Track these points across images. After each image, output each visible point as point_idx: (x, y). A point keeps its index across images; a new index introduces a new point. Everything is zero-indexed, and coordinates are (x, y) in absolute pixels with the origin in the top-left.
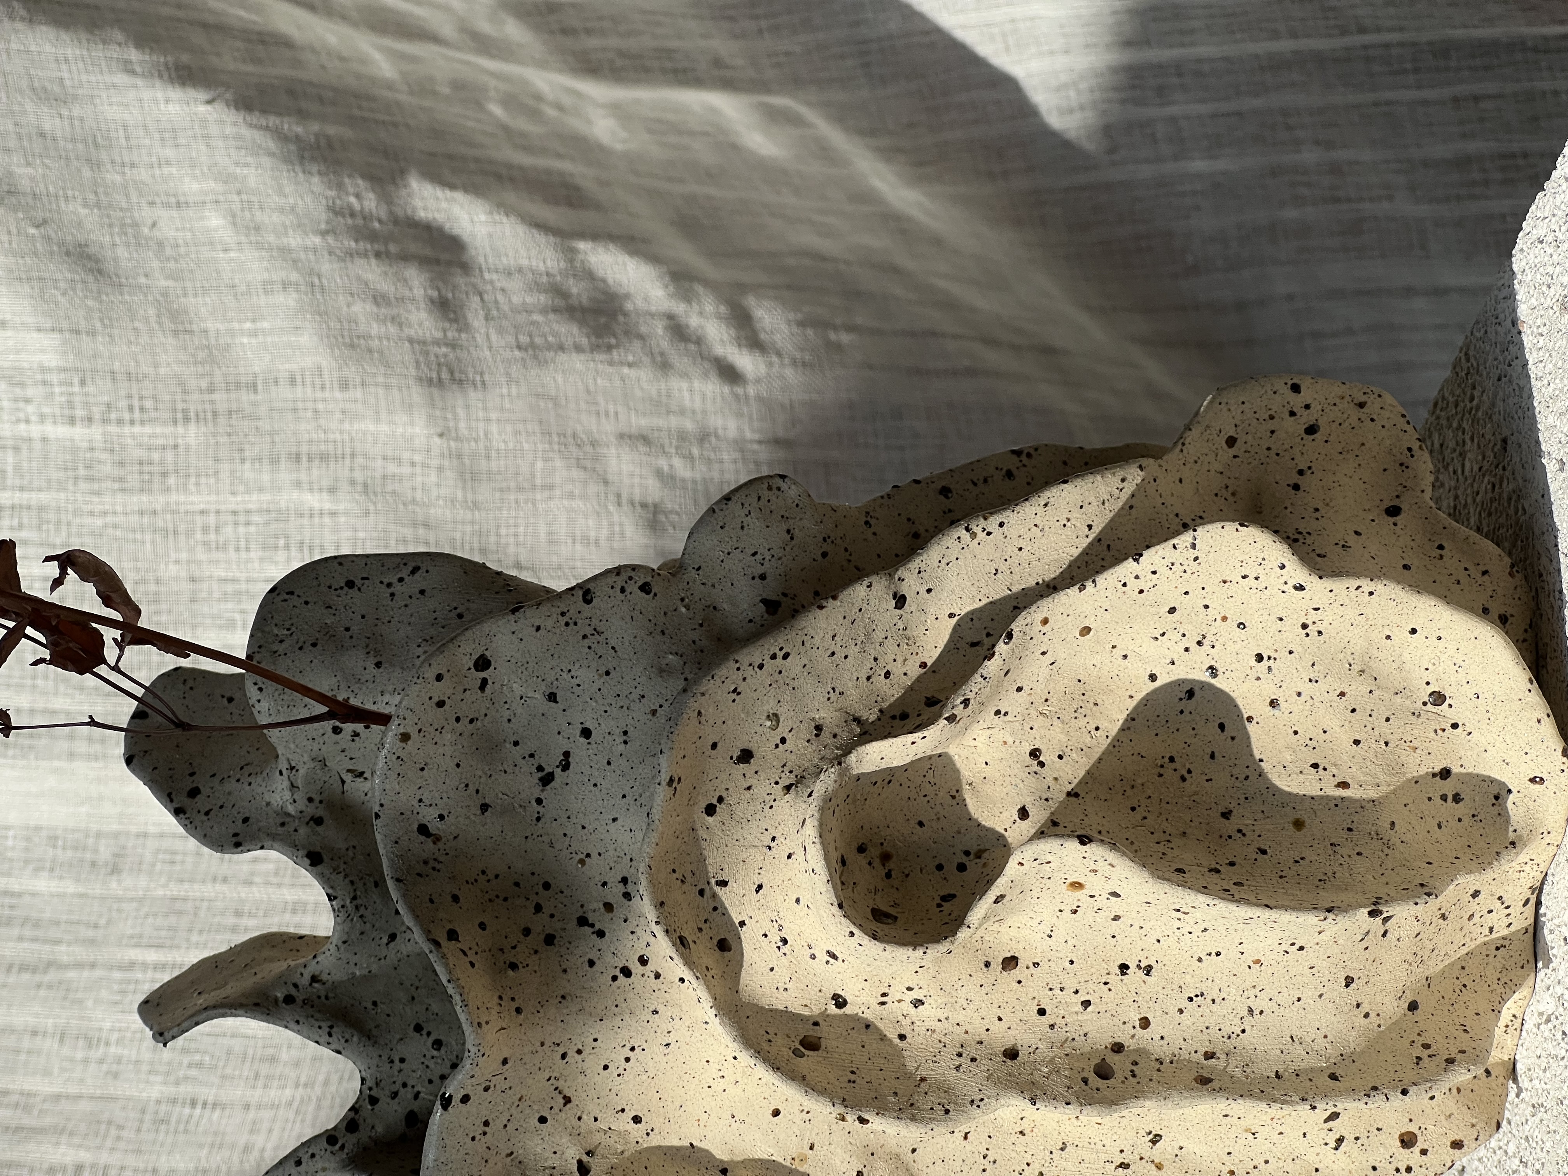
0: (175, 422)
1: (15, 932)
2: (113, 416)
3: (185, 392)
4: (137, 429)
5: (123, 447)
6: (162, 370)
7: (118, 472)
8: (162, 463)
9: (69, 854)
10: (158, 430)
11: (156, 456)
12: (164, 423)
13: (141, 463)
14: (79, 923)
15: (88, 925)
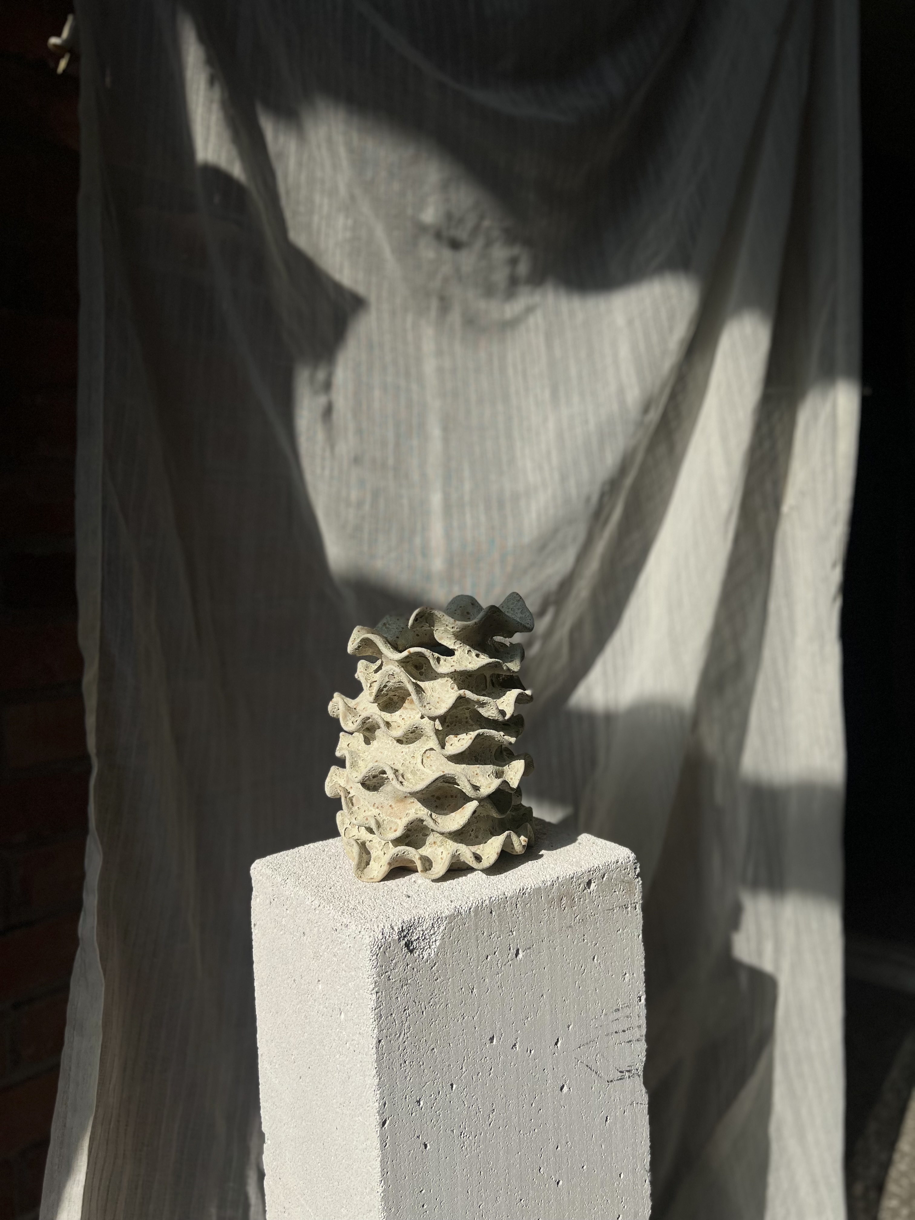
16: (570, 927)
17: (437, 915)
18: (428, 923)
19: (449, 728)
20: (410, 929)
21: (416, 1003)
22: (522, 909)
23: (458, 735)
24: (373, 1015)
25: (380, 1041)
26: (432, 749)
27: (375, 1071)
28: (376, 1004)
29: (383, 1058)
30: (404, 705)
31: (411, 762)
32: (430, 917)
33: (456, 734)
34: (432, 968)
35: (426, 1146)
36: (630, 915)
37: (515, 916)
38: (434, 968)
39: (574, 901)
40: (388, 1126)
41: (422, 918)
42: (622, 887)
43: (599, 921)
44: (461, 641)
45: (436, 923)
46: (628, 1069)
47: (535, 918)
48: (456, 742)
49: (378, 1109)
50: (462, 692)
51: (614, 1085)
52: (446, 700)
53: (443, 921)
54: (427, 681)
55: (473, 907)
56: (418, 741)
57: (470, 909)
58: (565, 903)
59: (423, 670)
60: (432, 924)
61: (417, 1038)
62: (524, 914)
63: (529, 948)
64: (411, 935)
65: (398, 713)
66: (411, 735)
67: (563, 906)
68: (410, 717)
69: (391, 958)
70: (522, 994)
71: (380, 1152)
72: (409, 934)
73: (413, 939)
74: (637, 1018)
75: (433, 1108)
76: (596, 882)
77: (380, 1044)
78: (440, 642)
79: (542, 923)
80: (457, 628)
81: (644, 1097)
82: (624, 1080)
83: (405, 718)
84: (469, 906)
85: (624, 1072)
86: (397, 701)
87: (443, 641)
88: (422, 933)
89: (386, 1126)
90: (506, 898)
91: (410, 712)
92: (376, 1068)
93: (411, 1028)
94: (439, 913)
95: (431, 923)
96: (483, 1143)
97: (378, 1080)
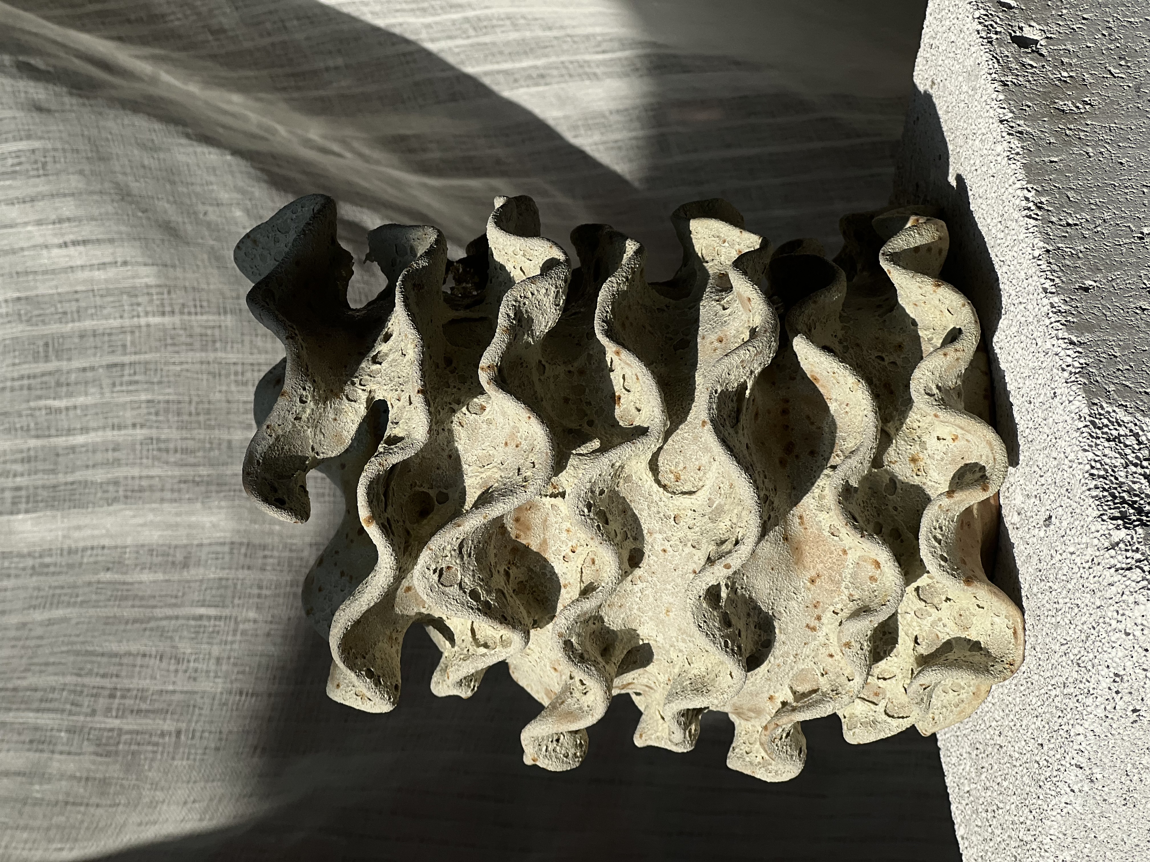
0: (219, 314)
1: (130, 603)
2: (186, 310)
3: (224, 298)
4: (199, 317)
5: (192, 327)
6: (212, 287)
7: (188, 340)
8: (213, 335)
9: (160, 559)
10: (211, 317)
11: (209, 332)
12: (214, 314)
13: (201, 335)
14: (166, 596)
15: (172, 596)
16: (1138, 89)
17: (1084, 430)
18: (1107, 451)
19: (596, 422)
20: (1122, 498)
22: (1083, 210)
23: (614, 393)
26: (653, 466)
30: (534, 548)
31: (691, 522)
32: (1091, 446)
33: (613, 399)
37: (1099, 229)
39: (1068, 80)
41: (1092, 467)
43: (1126, 16)
44: (345, 383)
45: (1106, 430)
47: (1110, 178)
48: (631, 396)
50: (483, 377)
52: (512, 424)
53: (1102, 412)
54: (463, 482)
55: (1066, 335)
56: (632, 505)
57: (1072, 343)
58: (1073, 103)
59: (433, 493)
60: (1108, 440)
62: (1096, 205)
64: (1136, 495)
65: (559, 567)
66: (615, 525)
67: (1081, 106)
68: (568, 531)
72: (1135, 502)
76: (1022, 25)
78: (348, 442)
79: (1123, 161)
80: (304, 389)
83: (570, 544)
84: (1064, 346)
86: (523, 569)
87: (346, 433)
90: (1048, 251)
91: (553, 531)
94: (1081, 425)
95: (1106, 444)
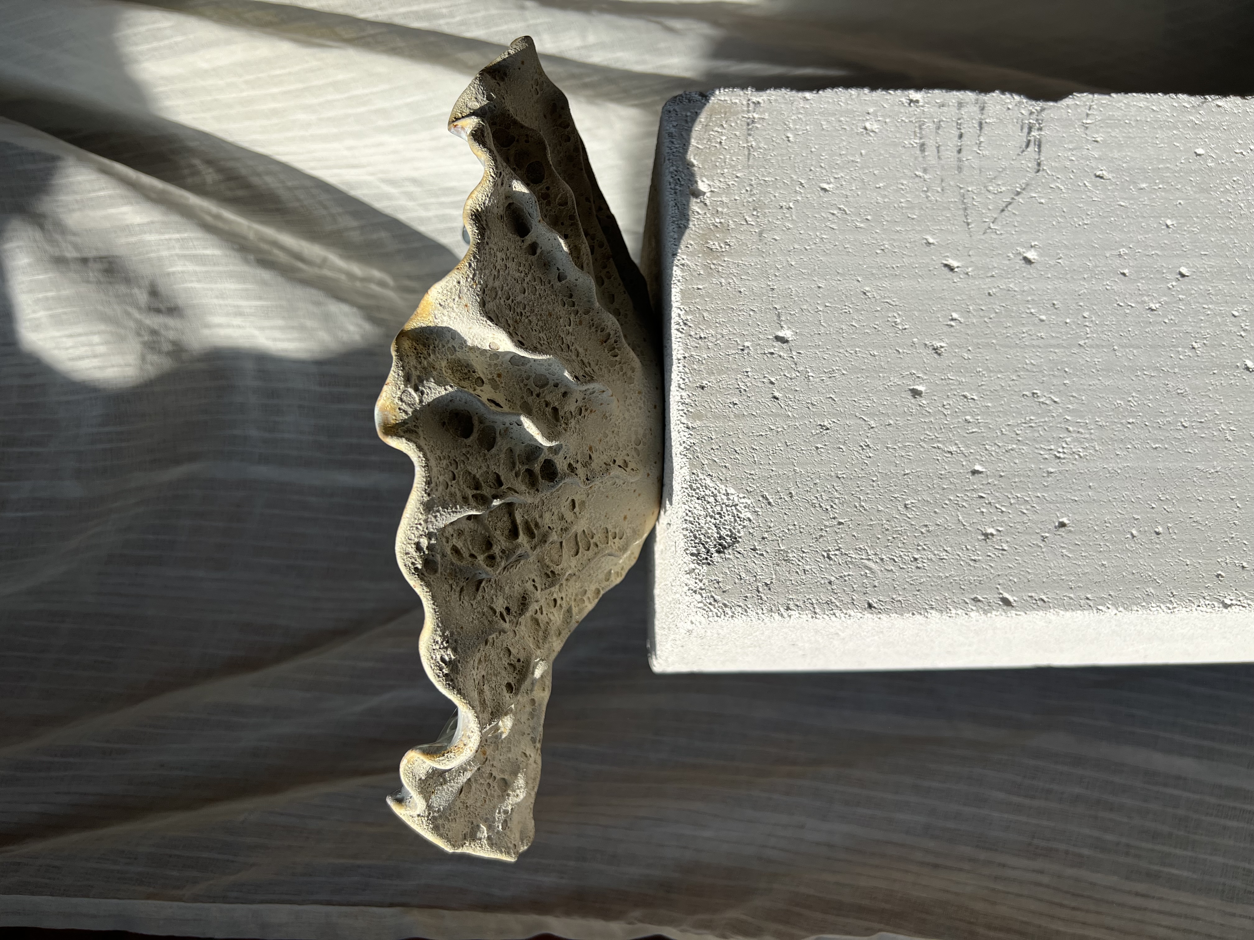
16: (760, 234)
18: (697, 505)
20: (700, 539)
21: (821, 536)
22: (711, 327)
24: (825, 616)
25: (870, 606)
27: (917, 616)
28: (807, 612)
29: (900, 601)
32: (687, 501)
34: (769, 503)
35: (1063, 525)
36: (766, 116)
37: (718, 342)
38: (771, 500)
39: (719, 225)
40: (1013, 596)
41: (687, 515)
42: (716, 129)
43: (763, 176)
45: (698, 491)
46: (1026, 130)
47: (732, 303)
49: (982, 613)
51: (1047, 160)
53: (697, 479)
55: (685, 422)
57: (688, 428)
58: (719, 244)
60: (698, 499)
61: (879, 536)
62: (719, 323)
63: (779, 316)
64: (709, 538)
67: (723, 246)
69: (737, 581)
70: (854, 333)
71: (1052, 610)
72: (707, 542)
73: (716, 535)
74: (945, 109)
75: (1004, 509)
77: (875, 605)
79: (742, 290)
81: (1080, 101)
82: (1043, 140)
85: (1029, 138)
88: (709, 519)
89: (1011, 599)
90: (685, 358)
92: (913, 614)
93: (861, 546)
95: (697, 501)
96: (1082, 417)
97: (933, 612)
